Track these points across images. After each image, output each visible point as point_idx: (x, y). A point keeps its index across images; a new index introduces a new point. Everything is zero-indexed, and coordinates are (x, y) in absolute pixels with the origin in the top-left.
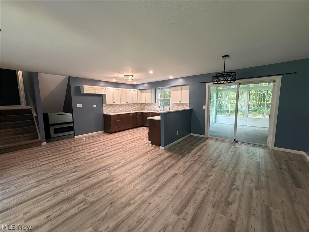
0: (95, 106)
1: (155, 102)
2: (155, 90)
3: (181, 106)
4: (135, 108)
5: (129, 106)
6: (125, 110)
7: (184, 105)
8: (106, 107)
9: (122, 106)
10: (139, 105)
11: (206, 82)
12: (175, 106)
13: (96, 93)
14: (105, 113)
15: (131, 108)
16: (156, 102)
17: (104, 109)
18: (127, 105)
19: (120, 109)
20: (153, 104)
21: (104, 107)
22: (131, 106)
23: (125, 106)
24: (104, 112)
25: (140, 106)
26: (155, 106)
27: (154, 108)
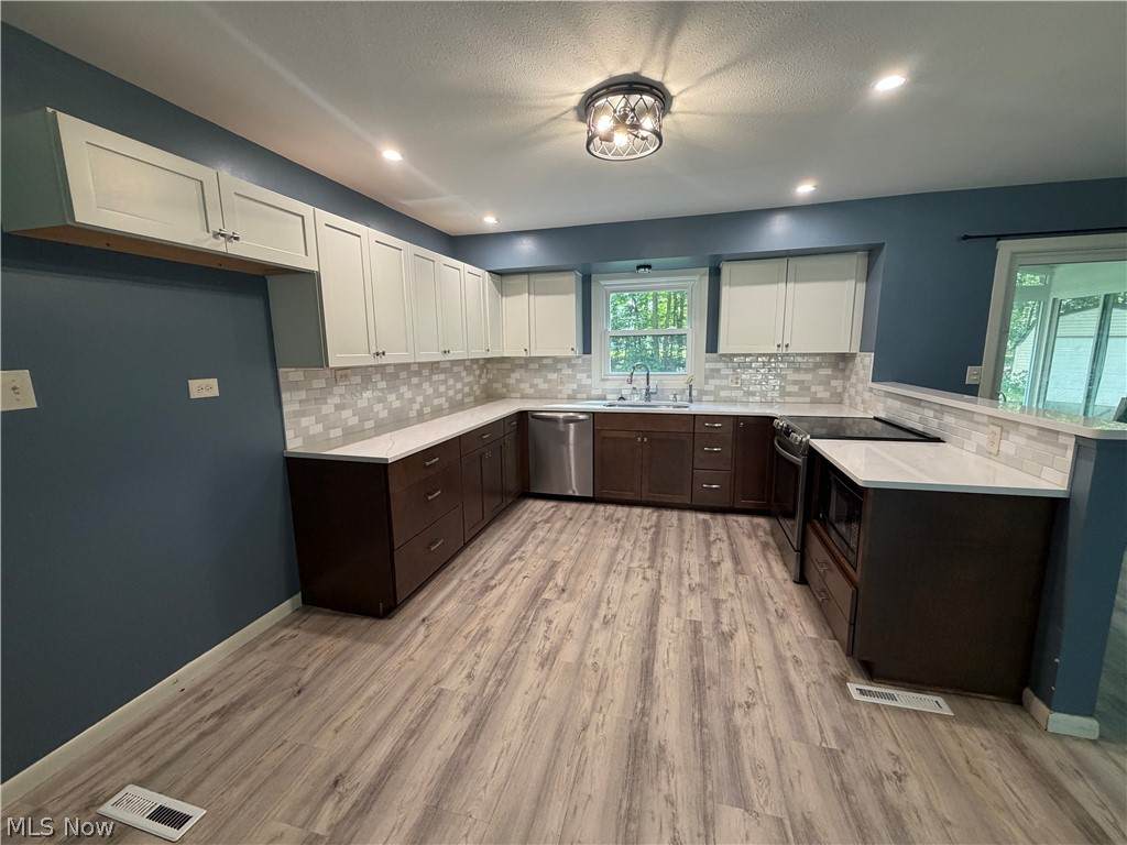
0: (204, 388)
1: (579, 351)
2: (586, 283)
4: (459, 386)
5: (435, 378)
6: (416, 407)
8: (303, 395)
9: (403, 375)
10: (475, 367)
13: (234, 249)
15: (442, 389)
16: (587, 349)
17: (286, 409)
18: (426, 372)
19: (392, 397)
20: (568, 360)
21: (285, 396)
22: (442, 377)
23: (415, 380)
24: (289, 434)
25: (480, 376)
26: (579, 376)
27: (575, 386)
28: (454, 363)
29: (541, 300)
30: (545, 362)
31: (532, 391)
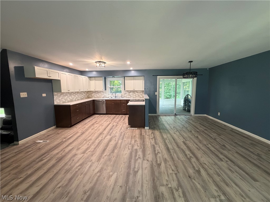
0: (44, 95)
1: (104, 90)
2: (105, 78)
3: (132, 93)
4: (82, 96)
5: (78, 94)
6: (75, 99)
7: (135, 92)
8: (57, 96)
9: (72, 94)
10: (86, 92)
11: (157, 76)
12: (126, 93)
13: (51, 78)
14: (55, 103)
15: (79, 96)
16: (106, 90)
18: (76, 93)
19: (70, 97)
20: (102, 91)
22: (79, 94)
23: (74, 95)
25: (87, 94)
26: (104, 94)
27: (104, 96)
28: (81, 92)
29: (97, 81)
30: (98, 91)
31: (96, 97)
